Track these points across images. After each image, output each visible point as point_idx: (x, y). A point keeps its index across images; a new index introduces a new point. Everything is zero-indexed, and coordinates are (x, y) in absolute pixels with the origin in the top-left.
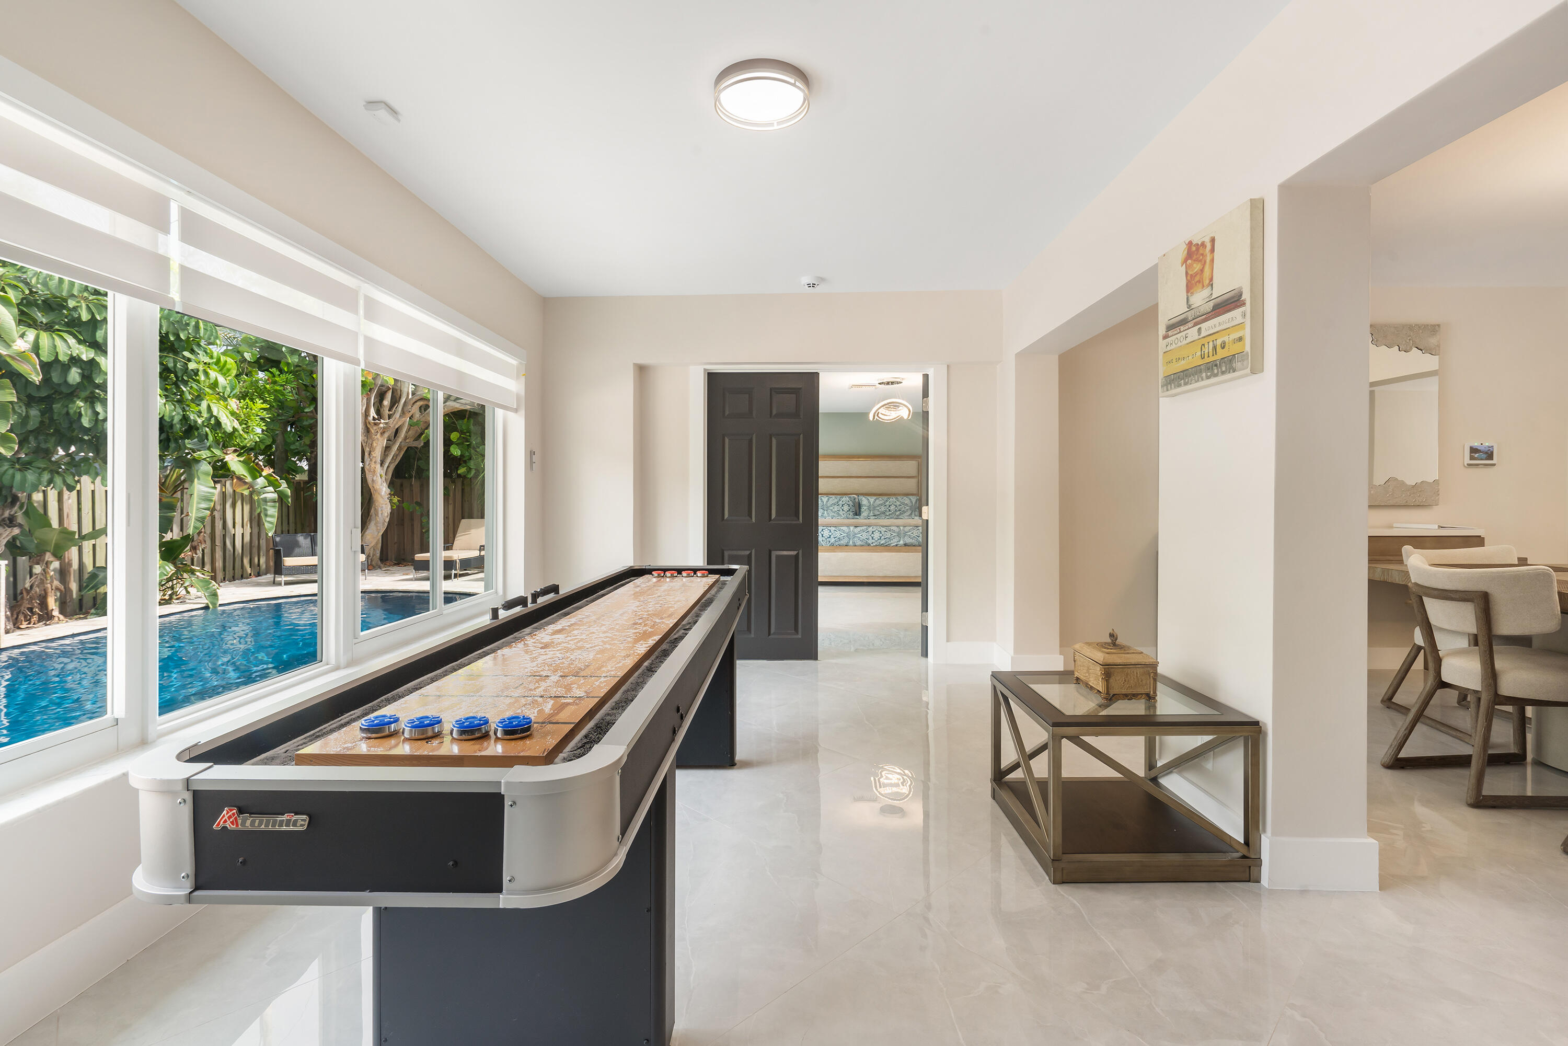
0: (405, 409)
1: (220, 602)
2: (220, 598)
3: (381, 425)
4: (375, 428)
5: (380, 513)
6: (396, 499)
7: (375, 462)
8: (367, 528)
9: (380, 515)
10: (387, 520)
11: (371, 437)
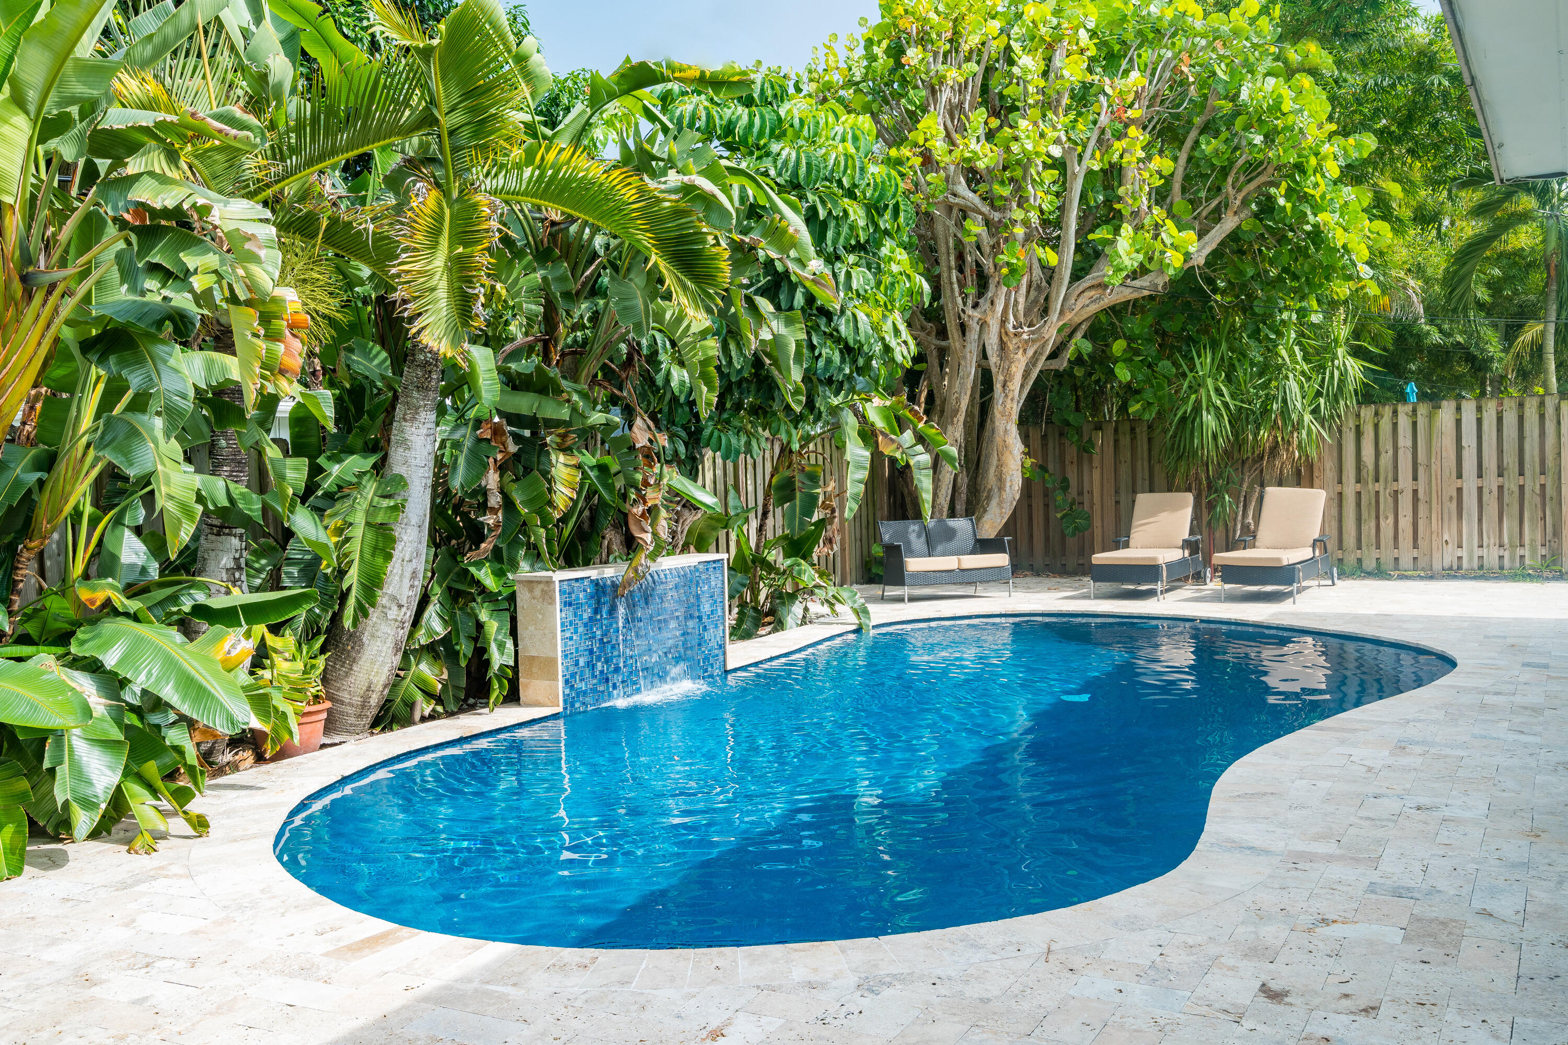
0: (1066, 307)
1: (874, 623)
2: (872, 615)
3: (1025, 336)
4: (1014, 341)
5: (1008, 484)
6: (1029, 462)
7: (1012, 400)
8: (985, 511)
9: (1008, 489)
10: (1017, 497)
11: (1007, 358)
